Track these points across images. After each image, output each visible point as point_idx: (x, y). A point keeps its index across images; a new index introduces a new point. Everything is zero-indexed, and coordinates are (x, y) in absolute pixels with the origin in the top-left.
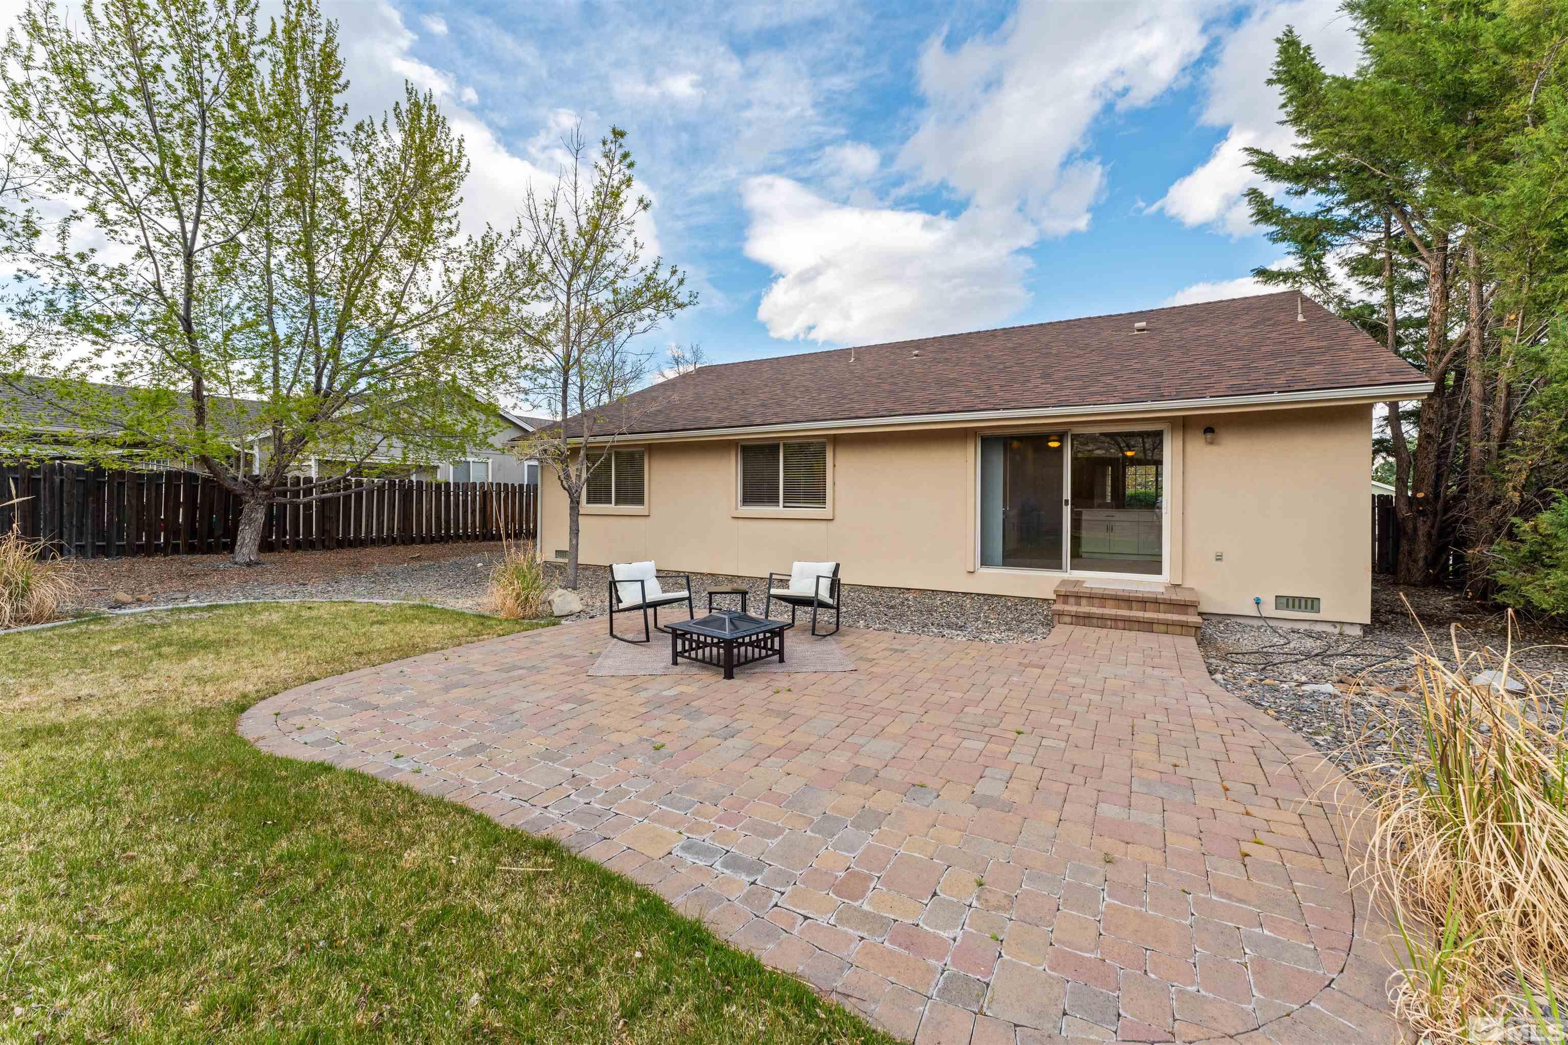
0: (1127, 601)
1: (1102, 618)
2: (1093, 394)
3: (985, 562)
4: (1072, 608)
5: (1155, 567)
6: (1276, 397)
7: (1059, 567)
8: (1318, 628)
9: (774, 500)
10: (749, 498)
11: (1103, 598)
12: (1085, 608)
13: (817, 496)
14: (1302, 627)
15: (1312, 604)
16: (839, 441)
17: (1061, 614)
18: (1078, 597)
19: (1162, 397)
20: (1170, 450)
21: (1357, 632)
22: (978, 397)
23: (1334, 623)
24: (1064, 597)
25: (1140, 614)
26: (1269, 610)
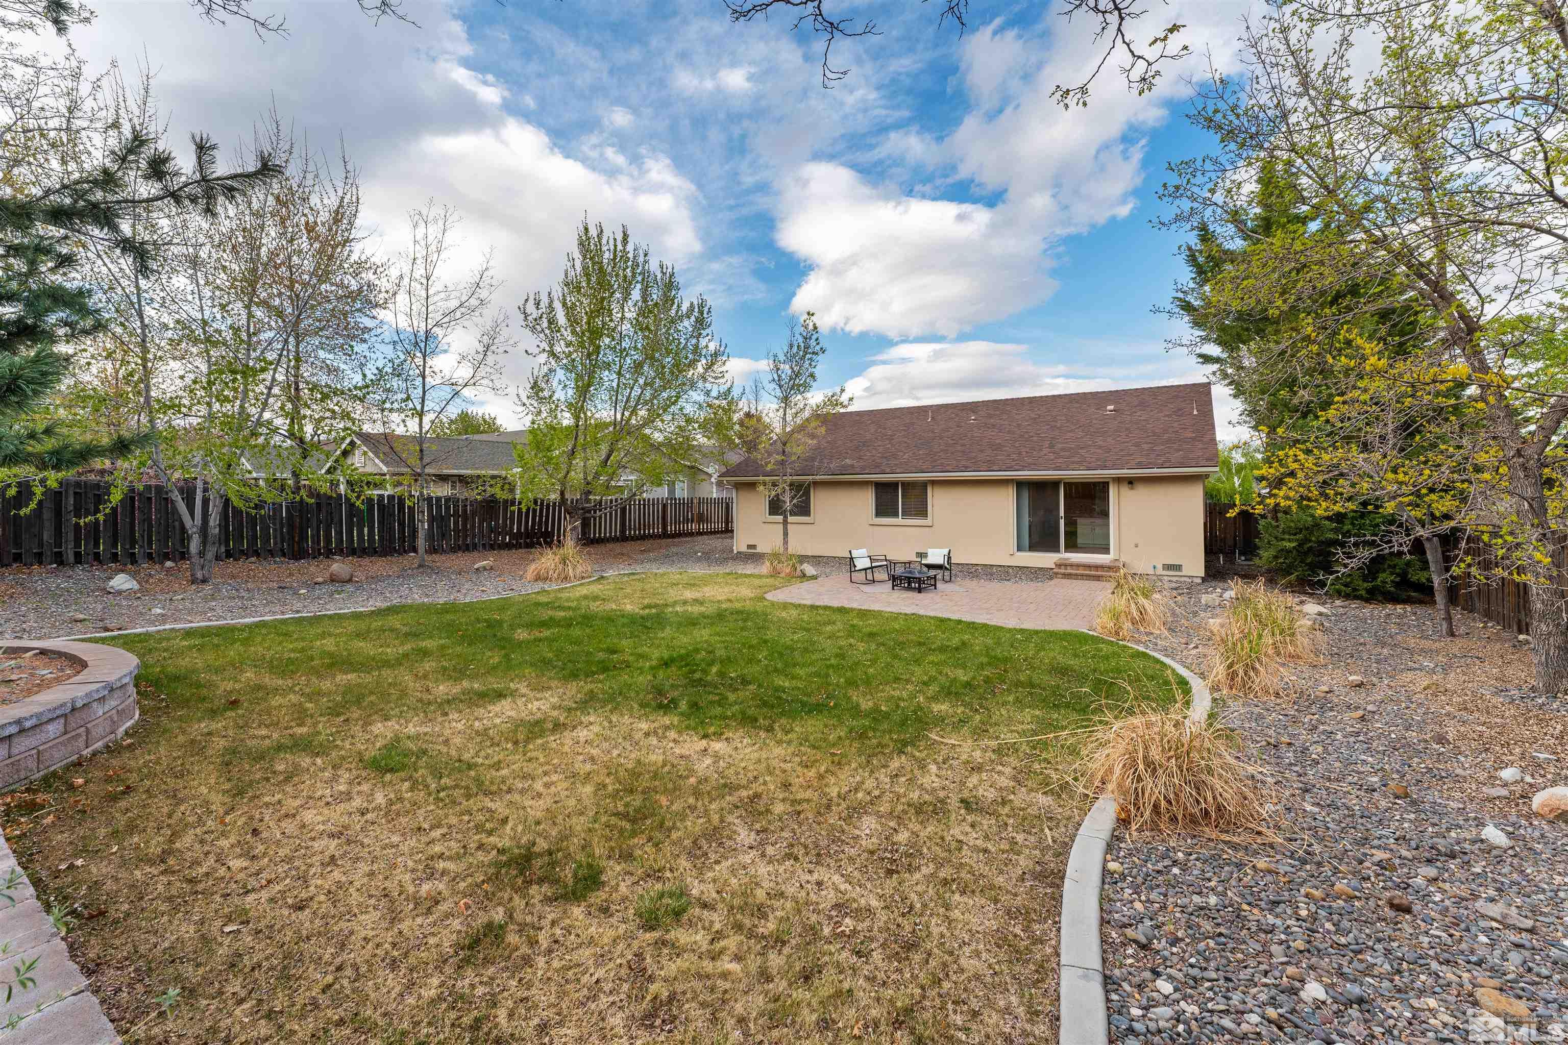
0: (1089, 567)
1: (1076, 575)
2: (1073, 463)
3: (1019, 549)
4: (1063, 571)
5: (1106, 550)
6: (1155, 470)
7: (1058, 551)
8: (1183, 579)
9: (895, 515)
10: (880, 513)
11: (1078, 566)
12: (1069, 571)
13: (922, 512)
14: (1174, 579)
15: (1178, 568)
16: (934, 483)
17: (1056, 574)
18: (1066, 565)
19: (1104, 467)
20: (1112, 491)
21: (1199, 581)
22: (1014, 460)
23: (1189, 577)
24: (1059, 566)
25: (1093, 573)
26: (1160, 571)
